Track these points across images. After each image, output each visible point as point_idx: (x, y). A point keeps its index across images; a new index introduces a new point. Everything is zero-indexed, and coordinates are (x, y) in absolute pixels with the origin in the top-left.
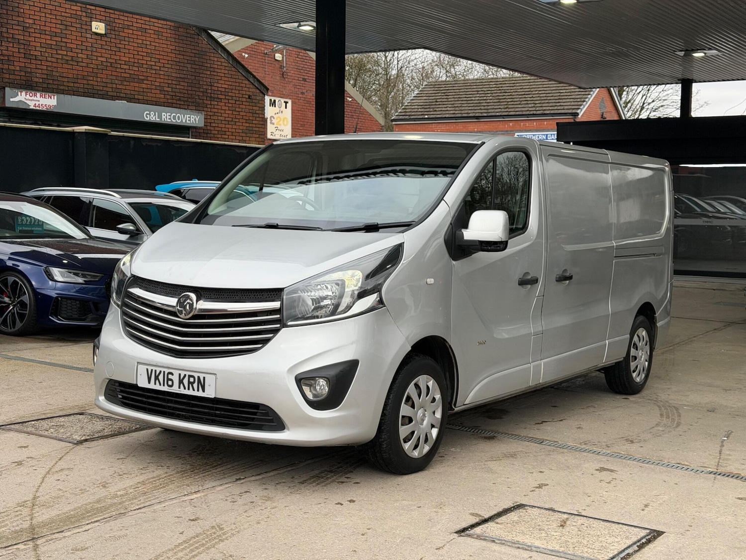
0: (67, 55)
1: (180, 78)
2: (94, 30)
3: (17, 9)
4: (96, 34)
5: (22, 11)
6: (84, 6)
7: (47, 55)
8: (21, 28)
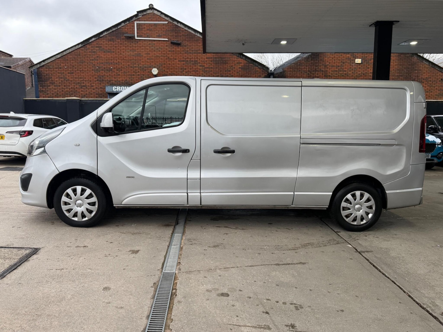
0: (343, 73)
1: (400, 75)
2: (356, 62)
3: (323, 60)
4: (357, 64)
5: (325, 60)
6: (352, 54)
7: (334, 74)
8: (324, 66)
